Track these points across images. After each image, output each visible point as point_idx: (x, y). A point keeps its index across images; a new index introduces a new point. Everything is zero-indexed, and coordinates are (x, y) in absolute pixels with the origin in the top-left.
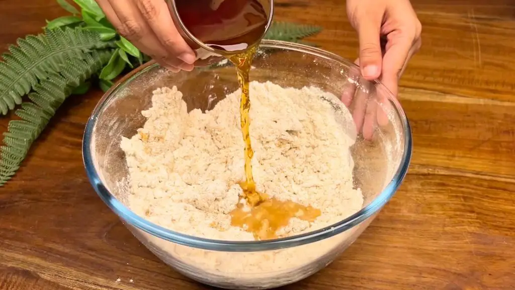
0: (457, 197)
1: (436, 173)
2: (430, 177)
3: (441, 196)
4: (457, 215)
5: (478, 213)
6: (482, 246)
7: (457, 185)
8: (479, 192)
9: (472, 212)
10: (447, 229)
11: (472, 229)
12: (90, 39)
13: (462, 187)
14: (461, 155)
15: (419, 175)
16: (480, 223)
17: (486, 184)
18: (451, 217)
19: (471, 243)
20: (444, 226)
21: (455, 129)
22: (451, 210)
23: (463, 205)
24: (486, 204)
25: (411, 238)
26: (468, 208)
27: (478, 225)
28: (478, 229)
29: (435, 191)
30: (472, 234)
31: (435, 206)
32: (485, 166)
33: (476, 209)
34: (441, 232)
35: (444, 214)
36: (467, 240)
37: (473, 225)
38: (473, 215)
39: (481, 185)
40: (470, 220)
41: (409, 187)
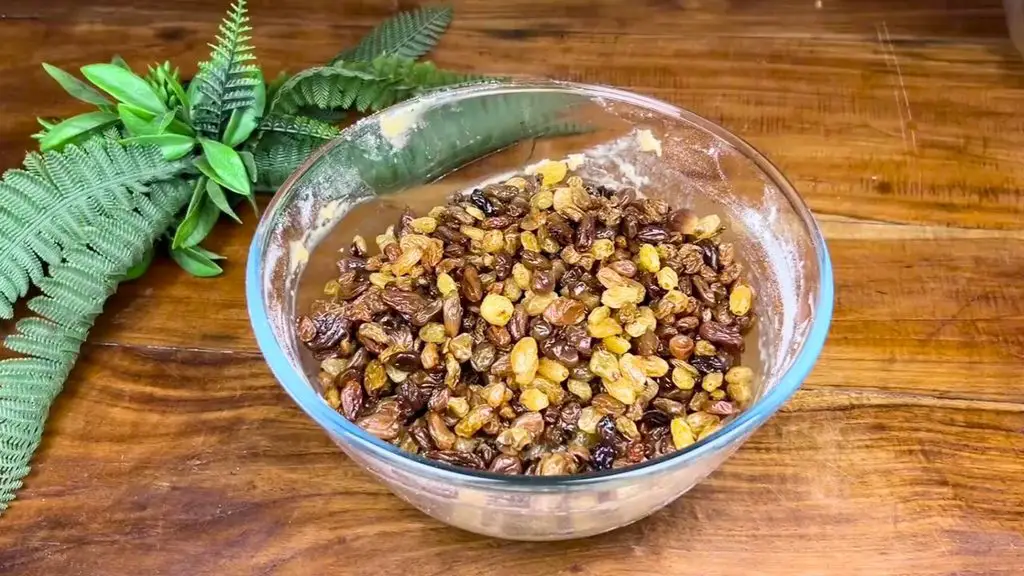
0: (911, 452)
1: (865, 402)
2: (856, 412)
3: (882, 455)
4: (916, 494)
5: (956, 486)
6: (974, 559)
7: (906, 425)
8: (951, 439)
9: (944, 483)
10: (903, 526)
11: (947, 522)
12: (141, 161)
13: (917, 430)
14: (906, 357)
15: (835, 409)
16: (960, 507)
17: (960, 418)
18: (906, 500)
19: (951, 553)
20: (896, 520)
21: (887, 298)
22: (905, 483)
23: (925, 469)
24: (968, 464)
25: (839, 555)
26: (935, 476)
27: (958, 512)
28: (959, 521)
29: (868, 443)
30: (950, 533)
31: (874, 478)
32: (954, 379)
33: (951, 478)
34: (892, 535)
35: (892, 494)
36: (944, 549)
37: (949, 512)
38: (945, 490)
39: (952, 423)
40: (942, 502)
41: (820, 439)
